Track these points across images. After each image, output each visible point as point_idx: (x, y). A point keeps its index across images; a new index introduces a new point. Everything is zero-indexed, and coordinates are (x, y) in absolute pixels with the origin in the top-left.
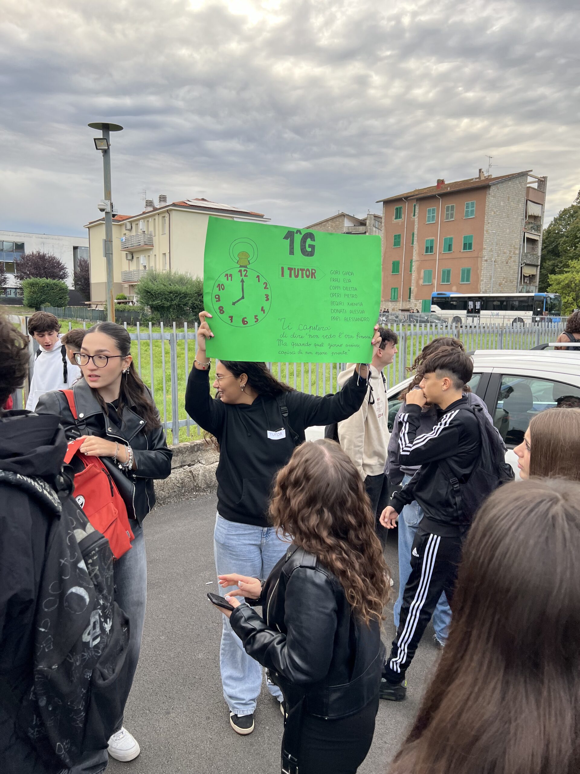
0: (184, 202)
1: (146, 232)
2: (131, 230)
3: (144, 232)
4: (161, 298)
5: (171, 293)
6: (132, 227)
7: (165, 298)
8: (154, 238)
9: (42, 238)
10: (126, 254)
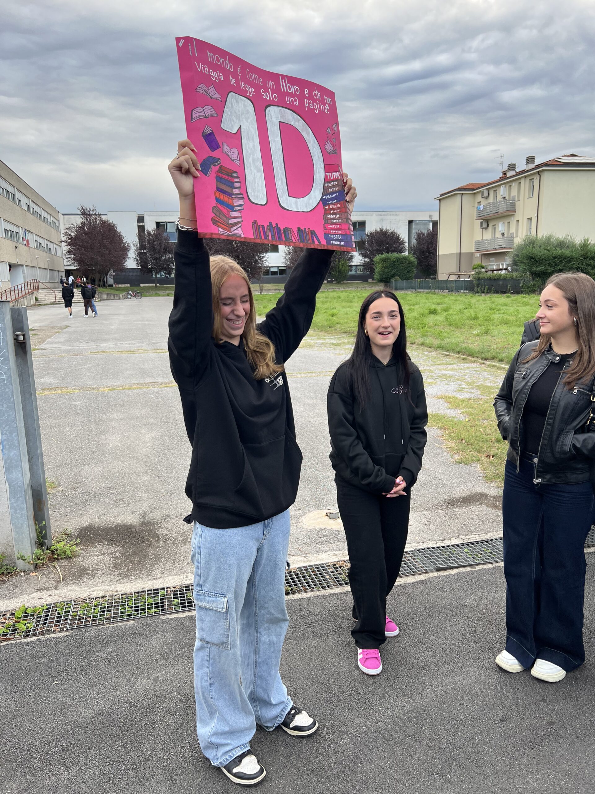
0: (556, 161)
1: (507, 198)
2: (487, 198)
3: (505, 197)
4: (544, 263)
5: (555, 258)
6: (489, 194)
7: (548, 264)
8: (517, 203)
9: (381, 215)
10: (481, 223)
